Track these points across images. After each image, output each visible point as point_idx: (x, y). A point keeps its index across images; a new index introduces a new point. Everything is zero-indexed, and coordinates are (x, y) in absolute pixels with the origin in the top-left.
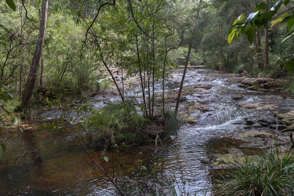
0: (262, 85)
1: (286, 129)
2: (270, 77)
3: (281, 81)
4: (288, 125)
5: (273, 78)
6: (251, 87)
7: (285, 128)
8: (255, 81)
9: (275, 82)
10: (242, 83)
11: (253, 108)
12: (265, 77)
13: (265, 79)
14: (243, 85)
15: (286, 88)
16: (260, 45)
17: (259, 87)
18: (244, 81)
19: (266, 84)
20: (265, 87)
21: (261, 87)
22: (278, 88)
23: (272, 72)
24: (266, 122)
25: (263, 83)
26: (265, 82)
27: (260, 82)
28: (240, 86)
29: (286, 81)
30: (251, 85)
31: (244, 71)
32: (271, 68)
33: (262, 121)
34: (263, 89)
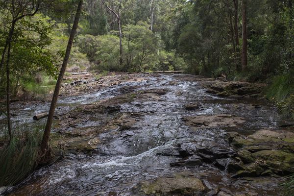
0: (236, 90)
1: (240, 172)
2: (247, 81)
3: (259, 86)
4: (246, 161)
5: (250, 82)
6: (222, 93)
7: (240, 168)
8: (228, 85)
9: (252, 86)
10: (211, 88)
11: (204, 124)
12: (241, 80)
13: (240, 83)
14: (212, 90)
15: (264, 94)
16: (238, 43)
17: (232, 92)
18: (215, 85)
19: (241, 88)
20: (240, 93)
21: (235, 93)
22: (254, 95)
23: (250, 75)
24: (211, 153)
25: (237, 87)
26: (240, 86)
27: (233, 87)
28: (208, 92)
29: (265, 85)
30: (221, 90)
31: (223, 75)
32: (250, 70)
33: (205, 151)
34: (236, 96)
